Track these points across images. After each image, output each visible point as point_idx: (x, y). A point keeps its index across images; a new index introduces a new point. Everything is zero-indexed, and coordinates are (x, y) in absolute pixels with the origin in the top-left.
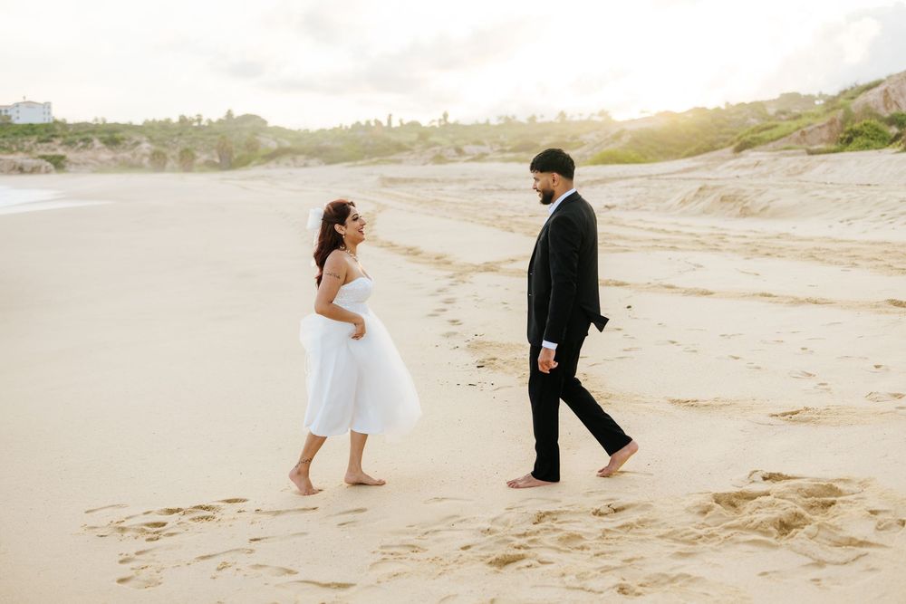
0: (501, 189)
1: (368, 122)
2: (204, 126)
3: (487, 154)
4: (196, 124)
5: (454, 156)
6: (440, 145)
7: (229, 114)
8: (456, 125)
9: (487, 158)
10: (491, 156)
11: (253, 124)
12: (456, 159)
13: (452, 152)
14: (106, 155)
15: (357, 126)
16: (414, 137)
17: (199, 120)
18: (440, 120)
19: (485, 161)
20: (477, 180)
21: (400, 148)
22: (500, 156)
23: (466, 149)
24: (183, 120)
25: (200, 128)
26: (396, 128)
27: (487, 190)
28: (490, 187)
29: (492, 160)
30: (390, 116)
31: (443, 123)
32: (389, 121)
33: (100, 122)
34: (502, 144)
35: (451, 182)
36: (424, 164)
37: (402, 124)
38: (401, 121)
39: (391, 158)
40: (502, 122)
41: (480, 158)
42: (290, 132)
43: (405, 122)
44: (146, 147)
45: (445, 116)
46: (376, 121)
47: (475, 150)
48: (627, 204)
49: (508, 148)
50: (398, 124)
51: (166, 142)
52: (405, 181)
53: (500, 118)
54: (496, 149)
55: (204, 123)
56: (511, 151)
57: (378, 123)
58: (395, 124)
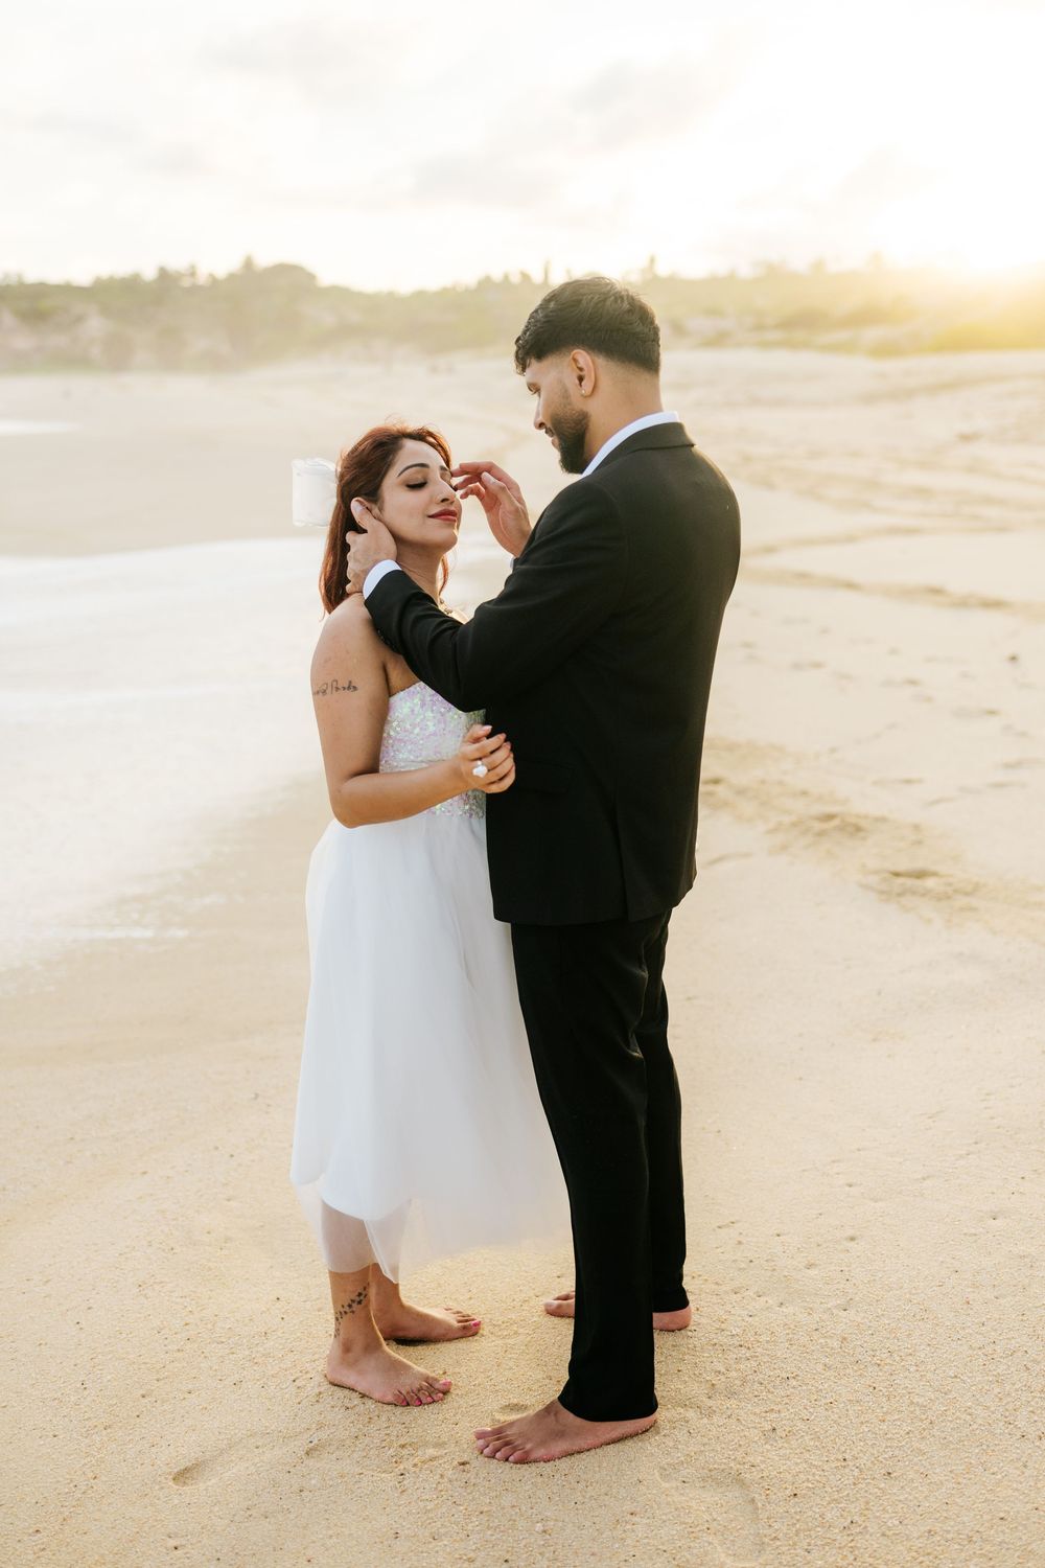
0: (755, 403)
1: (506, 277)
2: (201, 286)
3: (731, 331)
4: (187, 282)
7: (248, 264)
9: (729, 340)
10: (738, 335)
11: (291, 282)
14: (23, 341)
15: (486, 284)
17: (193, 274)
18: (643, 271)
19: (726, 348)
20: (708, 383)
22: (756, 336)
23: (691, 324)
24: (164, 274)
25: (195, 289)
29: (737, 346)
31: (648, 275)
32: (546, 273)
33: (13, 281)
34: (759, 315)
38: (568, 272)
41: (718, 340)
42: (360, 295)
44: (95, 325)
45: (653, 262)
46: (522, 274)
47: (709, 328)
48: (1003, 431)
49: (771, 321)
51: (134, 316)
54: (747, 325)
55: (202, 279)
56: (777, 327)
57: (525, 277)
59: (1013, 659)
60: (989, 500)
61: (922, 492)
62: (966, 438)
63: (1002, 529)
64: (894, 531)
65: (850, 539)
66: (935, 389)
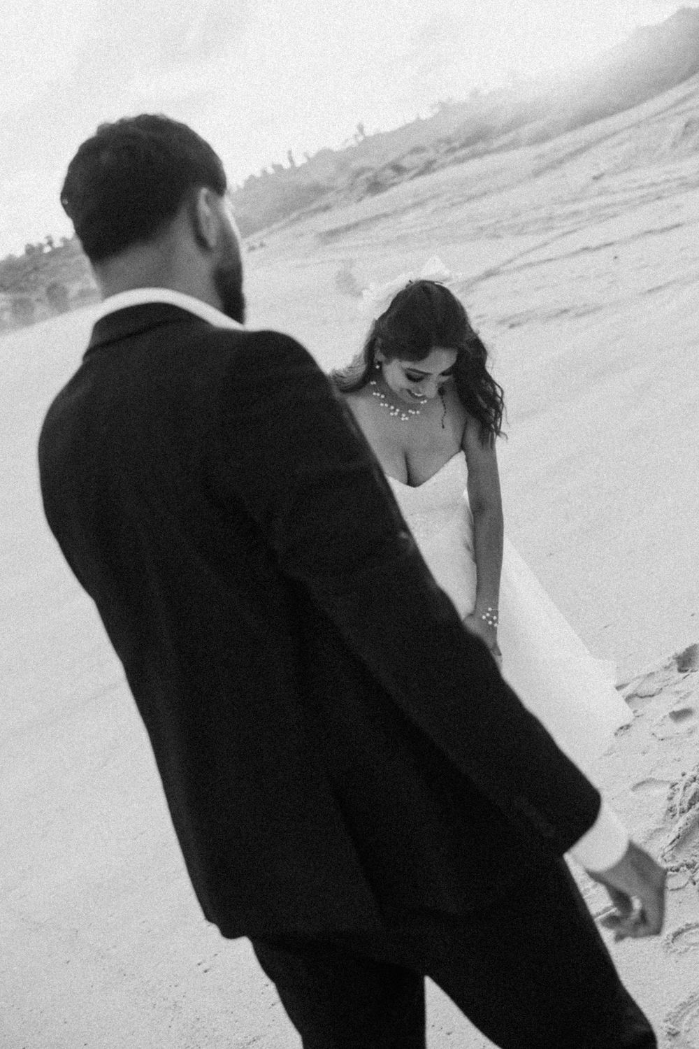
0: (470, 199)
1: (264, 172)
2: (59, 249)
3: (434, 161)
4: (47, 249)
5: (394, 177)
6: (370, 169)
8: (378, 136)
9: (435, 166)
10: (440, 161)
12: (395, 180)
13: (389, 172)
16: (332, 169)
17: (50, 243)
18: (356, 136)
19: (434, 170)
20: (435, 197)
21: (318, 190)
22: (451, 157)
23: (405, 163)
24: (30, 249)
25: (54, 253)
26: (304, 165)
27: (453, 205)
28: (455, 200)
29: (443, 166)
30: (290, 152)
31: (361, 138)
32: (291, 160)
34: (448, 141)
35: (405, 210)
36: (360, 200)
37: (309, 159)
38: (306, 155)
39: (314, 206)
40: (436, 110)
41: (428, 168)
43: (312, 154)
45: (361, 129)
46: (274, 166)
47: (417, 160)
48: (617, 167)
49: (456, 144)
50: (305, 161)
51: (22, 284)
52: (348, 228)
53: (432, 107)
54: (442, 151)
55: (58, 244)
56: (463, 146)
57: (278, 168)
58: (300, 161)
59: (616, 258)
60: (608, 206)
61: (575, 213)
62: (596, 178)
63: (615, 216)
64: (564, 234)
65: (546, 244)
66: (573, 155)
